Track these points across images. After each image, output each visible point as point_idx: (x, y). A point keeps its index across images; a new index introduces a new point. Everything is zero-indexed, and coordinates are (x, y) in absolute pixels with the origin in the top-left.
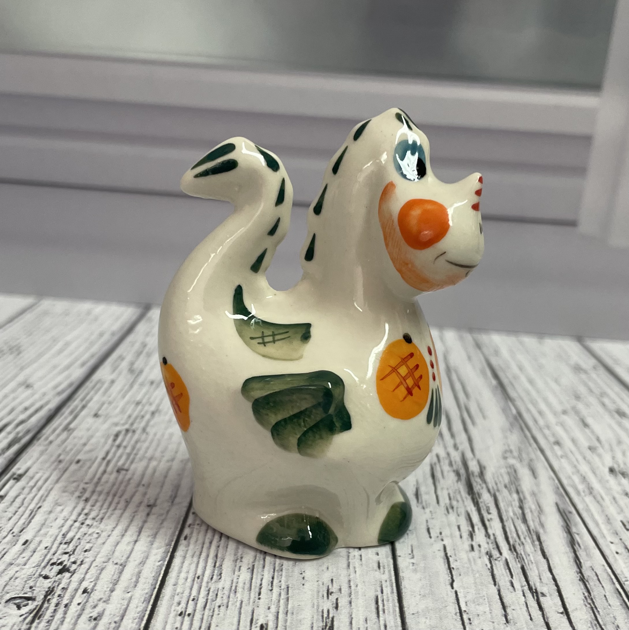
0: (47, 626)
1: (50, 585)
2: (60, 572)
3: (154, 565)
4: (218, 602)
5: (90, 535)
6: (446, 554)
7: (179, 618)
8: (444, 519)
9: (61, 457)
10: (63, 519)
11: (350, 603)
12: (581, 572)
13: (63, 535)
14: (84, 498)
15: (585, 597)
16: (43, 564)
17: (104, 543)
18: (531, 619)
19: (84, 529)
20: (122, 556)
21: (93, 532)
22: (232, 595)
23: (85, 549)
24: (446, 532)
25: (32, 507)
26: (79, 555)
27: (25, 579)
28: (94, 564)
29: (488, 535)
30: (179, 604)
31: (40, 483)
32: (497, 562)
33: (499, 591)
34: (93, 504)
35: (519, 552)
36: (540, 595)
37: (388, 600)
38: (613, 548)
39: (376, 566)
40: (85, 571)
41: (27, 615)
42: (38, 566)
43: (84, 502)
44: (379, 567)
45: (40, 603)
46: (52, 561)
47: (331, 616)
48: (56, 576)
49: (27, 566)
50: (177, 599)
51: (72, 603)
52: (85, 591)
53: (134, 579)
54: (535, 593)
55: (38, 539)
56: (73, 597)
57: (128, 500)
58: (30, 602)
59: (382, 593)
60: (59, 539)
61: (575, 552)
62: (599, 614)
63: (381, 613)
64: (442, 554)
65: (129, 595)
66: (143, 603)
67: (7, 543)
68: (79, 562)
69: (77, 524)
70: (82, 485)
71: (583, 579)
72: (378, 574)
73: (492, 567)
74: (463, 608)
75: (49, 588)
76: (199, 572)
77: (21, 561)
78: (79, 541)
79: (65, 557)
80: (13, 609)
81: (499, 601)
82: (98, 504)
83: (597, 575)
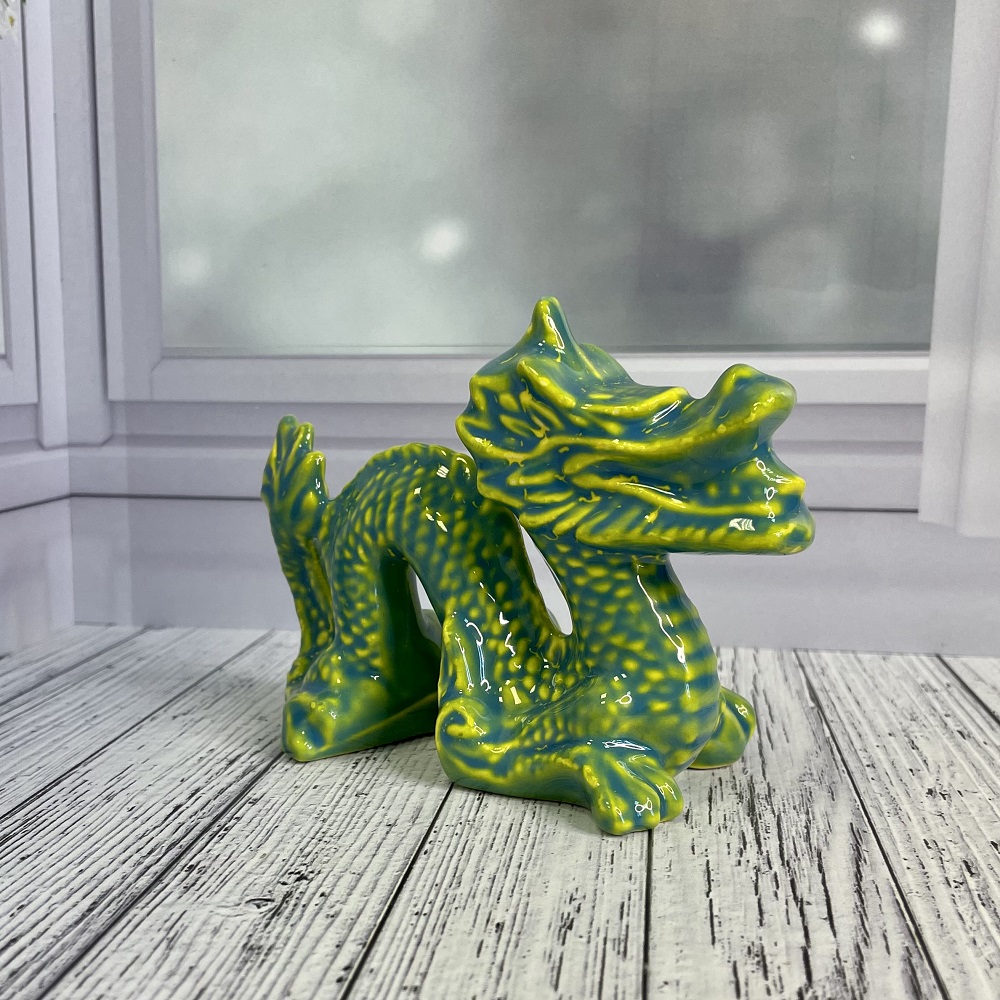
0: (285, 921)
1: (288, 890)
2: (298, 880)
3: (392, 874)
4: (456, 904)
5: (327, 849)
6: (708, 868)
7: (416, 917)
8: (714, 838)
9: (298, 784)
10: (301, 837)
11: (594, 907)
12: (859, 885)
13: (301, 849)
14: (321, 819)
15: (857, 907)
16: (281, 874)
17: (342, 856)
18: (789, 923)
19: (322, 844)
20: (360, 867)
21: (331, 847)
22: (470, 899)
23: (322, 862)
24: (713, 849)
25: (268, 826)
26: (317, 866)
27: (264, 885)
28: (331, 874)
29: (760, 852)
30: (415, 906)
31: (276, 806)
32: (764, 875)
33: (759, 900)
34: (330, 824)
35: (792, 867)
36: (805, 903)
37: (634, 906)
38: (905, 864)
39: (627, 878)
40: (322, 879)
41: (267, 912)
42: (277, 874)
43: (321, 822)
44: (630, 879)
45: (279, 904)
46: (290, 871)
47: (571, 917)
48: (294, 883)
49: (265, 875)
50: (413, 902)
51: (310, 904)
52: (322, 895)
53: (371, 886)
54: (800, 903)
55: (275, 853)
56: (311, 899)
57: (367, 821)
58: (269, 903)
59: (629, 899)
60: (297, 852)
61: (858, 867)
62: (867, 919)
63: (625, 915)
64: (704, 868)
65: (366, 898)
66: (380, 904)
67: (245, 856)
68: (316, 872)
69: (314, 841)
70: (319, 808)
71: (859, 891)
72: (628, 885)
73: (757, 880)
74: (715, 913)
75: (287, 892)
76: (438, 881)
77: (259, 870)
78: (317, 854)
79: (303, 868)
80: (253, 908)
81: (757, 908)
82: (336, 824)
83: (877, 888)
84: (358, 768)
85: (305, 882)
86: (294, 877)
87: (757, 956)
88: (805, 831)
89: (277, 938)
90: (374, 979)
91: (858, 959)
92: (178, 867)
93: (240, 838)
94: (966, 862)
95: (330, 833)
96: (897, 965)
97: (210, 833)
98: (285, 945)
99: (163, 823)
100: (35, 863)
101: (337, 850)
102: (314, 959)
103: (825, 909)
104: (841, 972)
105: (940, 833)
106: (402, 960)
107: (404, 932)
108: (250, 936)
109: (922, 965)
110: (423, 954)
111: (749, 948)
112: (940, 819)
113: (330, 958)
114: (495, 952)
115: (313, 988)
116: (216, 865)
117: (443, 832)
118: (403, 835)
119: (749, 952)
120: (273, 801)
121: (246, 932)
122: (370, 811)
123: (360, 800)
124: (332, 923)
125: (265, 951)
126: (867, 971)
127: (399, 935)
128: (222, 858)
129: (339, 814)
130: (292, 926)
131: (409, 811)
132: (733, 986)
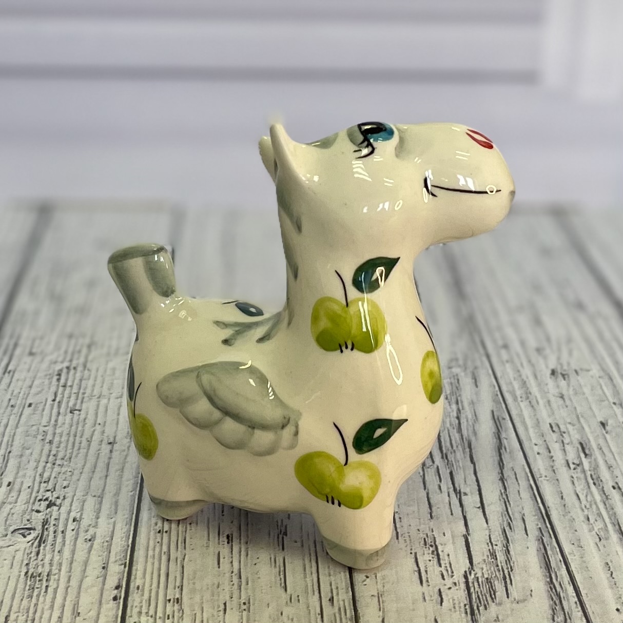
0: (52, 548)
1: (43, 517)
2: (49, 506)
3: (128, 495)
5: (64, 473)
7: (159, 535)
9: (12, 402)
10: (36, 462)
12: (502, 473)
13: (40, 475)
14: (47, 441)
15: (502, 494)
16: (32, 501)
17: (78, 480)
18: (452, 514)
19: (57, 469)
20: (98, 490)
21: (67, 471)
23: (63, 486)
26: (61, 491)
27: (21, 515)
28: (75, 498)
32: (429, 470)
33: (428, 494)
34: (57, 445)
35: (450, 460)
36: (462, 494)
38: (536, 449)
40: (69, 505)
41: (33, 541)
43: (49, 444)
45: (41, 532)
46: (38, 498)
47: (284, 524)
48: (47, 509)
49: (18, 504)
51: (67, 530)
52: (74, 520)
53: (113, 507)
54: (458, 493)
55: (19, 480)
56: (66, 525)
57: (89, 440)
58: (32, 531)
60: (38, 479)
61: (500, 455)
62: (510, 506)
65: (113, 520)
66: (126, 525)
68: (62, 498)
69: (49, 465)
70: (42, 429)
71: (502, 479)
73: (424, 475)
75: (44, 519)
77: (10, 499)
78: (56, 479)
79: (48, 494)
80: (21, 538)
81: (427, 502)
82: (62, 445)
83: (516, 474)
84: (62, 381)
85: (55, 508)
86: (44, 504)
87: (431, 546)
88: (457, 422)
89: (51, 564)
90: (143, 595)
91: (505, 542)
94: (581, 444)
95: (60, 455)
96: (533, 546)
98: (60, 570)
102: (88, 581)
103: (478, 499)
104: (493, 555)
105: (562, 416)
106: (159, 576)
107: (154, 550)
108: (27, 564)
109: (551, 543)
110: (174, 569)
111: (425, 539)
112: (561, 402)
113: (101, 579)
114: (232, 562)
115: (96, 607)
119: (425, 544)
121: (22, 561)
123: (76, 418)
124: (92, 546)
125: (45, 578)
126: (512, 553)
127: (151, 553)
130: (59, 552)
132: (417, 574)
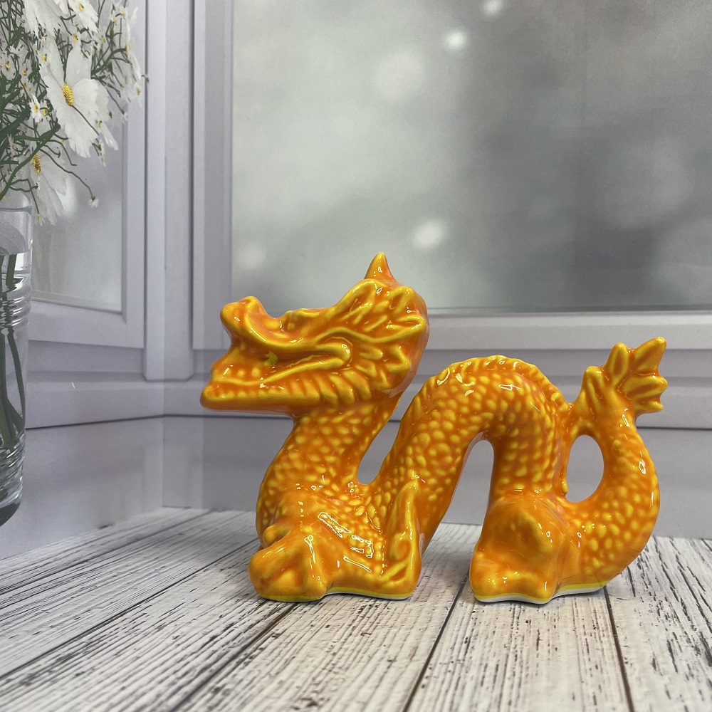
92: (205, 689)
93: (263, 666)
97: (237, 660)
99: (200, 649)
100: (86, 679)
101: (344, 680)
116: (239, 688)
117: (437, 670)
118: (403, 670)
120: (292, 636)
122: (373, 648)
128: (245, 682)
129: (346, 650)
131: (407, 650)
